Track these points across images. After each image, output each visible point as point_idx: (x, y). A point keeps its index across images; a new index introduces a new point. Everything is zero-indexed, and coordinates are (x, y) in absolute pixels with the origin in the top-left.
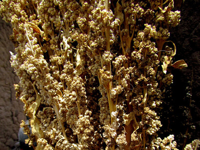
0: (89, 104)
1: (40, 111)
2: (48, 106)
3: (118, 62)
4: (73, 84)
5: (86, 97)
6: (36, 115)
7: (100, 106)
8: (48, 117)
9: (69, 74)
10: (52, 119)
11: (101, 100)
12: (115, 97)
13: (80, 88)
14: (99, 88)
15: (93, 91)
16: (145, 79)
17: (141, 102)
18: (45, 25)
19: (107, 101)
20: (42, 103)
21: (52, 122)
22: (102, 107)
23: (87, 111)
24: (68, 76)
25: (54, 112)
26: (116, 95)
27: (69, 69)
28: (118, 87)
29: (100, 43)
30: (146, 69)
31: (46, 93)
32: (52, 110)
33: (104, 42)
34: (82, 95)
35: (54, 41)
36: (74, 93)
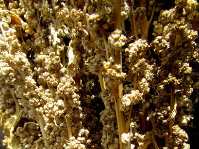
0: (85, 120)
1: (18, 128)
2: (31, 120)
3: (135, 50)
4: (60, 88)
5: (80, 108)
6: (14, 132)
7: (103, 122)
8: (30, 136)
9: (54, 73)
10: (36, 138)
11: (104, 113)
12: (128, 109)
13: (71, 94)
14: (102, 95)
15: (92, 100)
16: (176, 80)
17: (166, 117)
18: (28, 14)
19: (114, 115)
20: (23, 116)
21: (36, 142)
22: (106, 124)
23: (83, 131)
24: (53, 76)
25: (39, 129)
26: (130, 106)
27: (52, 64)
28: (134, 93)
29: (104, 16)
30: (177, 64)
31: (27, 104)
32: (36, 126)
33: (111, 13)
34: (74, 106)
35: (39, 34)
36: (60, 102)
